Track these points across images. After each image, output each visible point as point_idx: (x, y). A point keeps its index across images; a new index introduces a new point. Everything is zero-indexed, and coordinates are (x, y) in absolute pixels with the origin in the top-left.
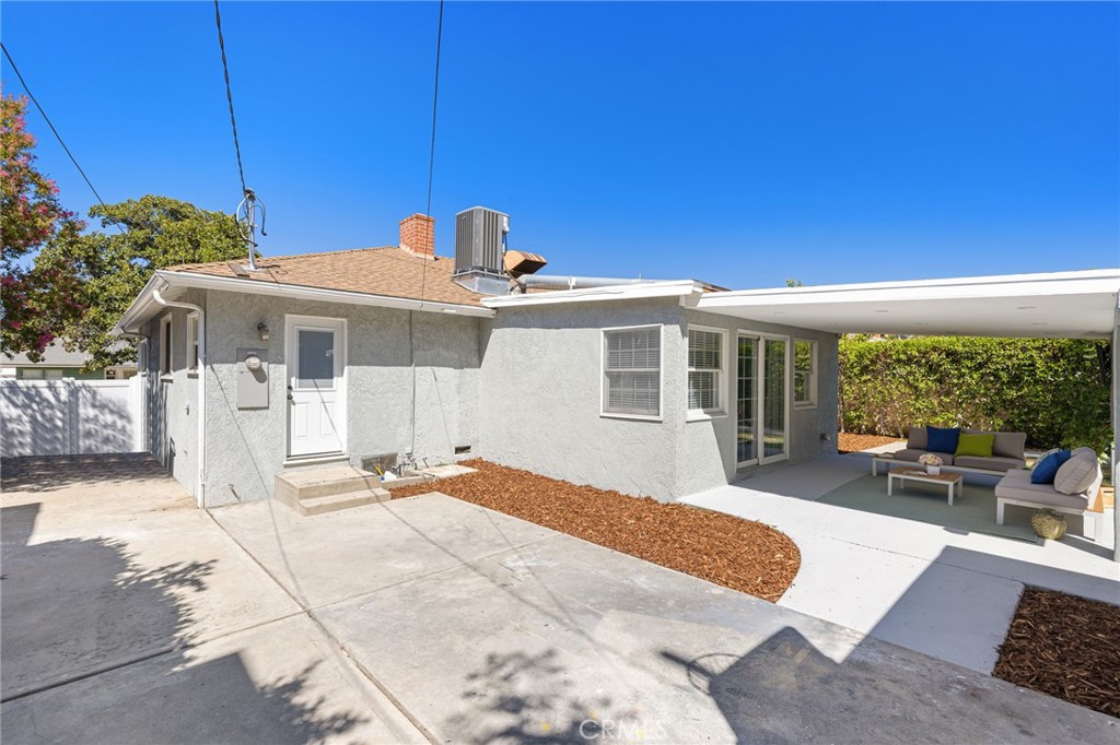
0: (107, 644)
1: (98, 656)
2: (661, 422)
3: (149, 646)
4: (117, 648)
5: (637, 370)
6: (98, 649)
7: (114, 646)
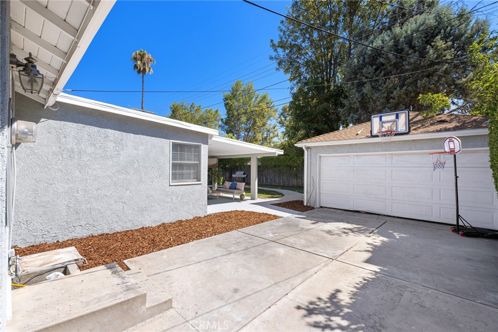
0: (401, 290)
1: (407, 287)
2: (201, 184)
3: (388, 280)
4: (399, 286)
5: (187, 162)
6: (405, 291)
7: (399, 288)
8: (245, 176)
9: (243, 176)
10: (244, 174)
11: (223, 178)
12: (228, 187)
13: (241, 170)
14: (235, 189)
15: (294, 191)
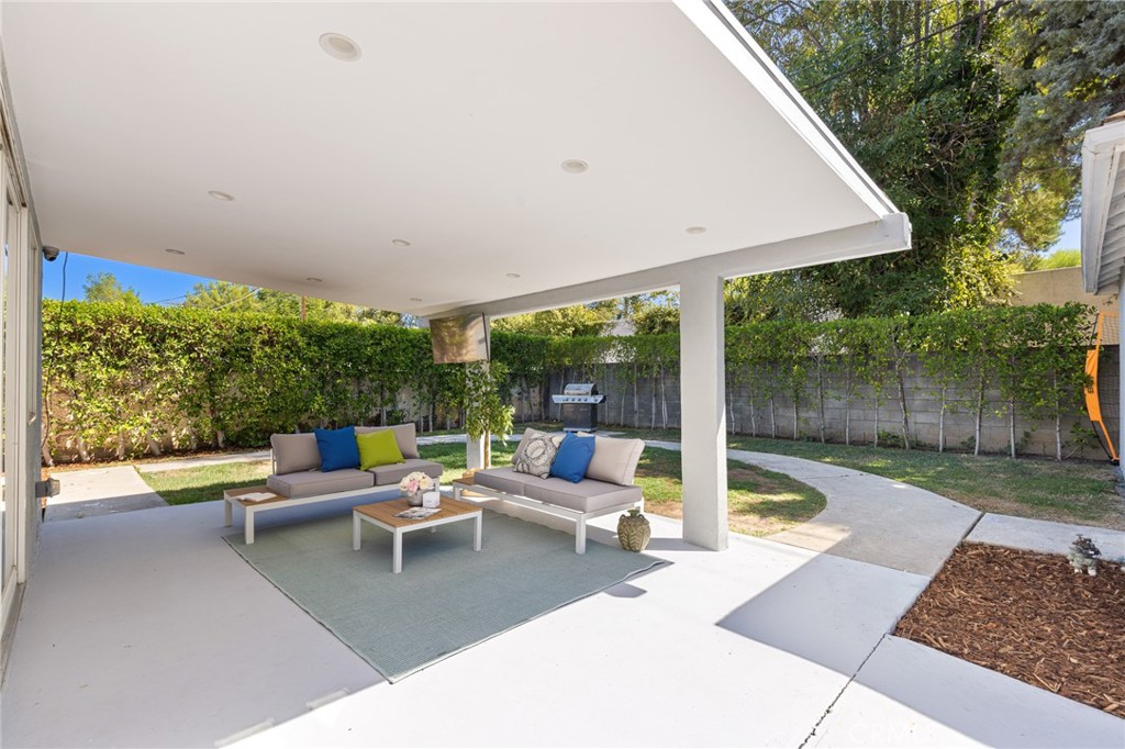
8: (599, 398)
9: (591, 400)
10: (594, 392)
11: (513, 410)
12: (542, 464)
13: (578, 380)
14: (585, 476)
15: (818, 458)
